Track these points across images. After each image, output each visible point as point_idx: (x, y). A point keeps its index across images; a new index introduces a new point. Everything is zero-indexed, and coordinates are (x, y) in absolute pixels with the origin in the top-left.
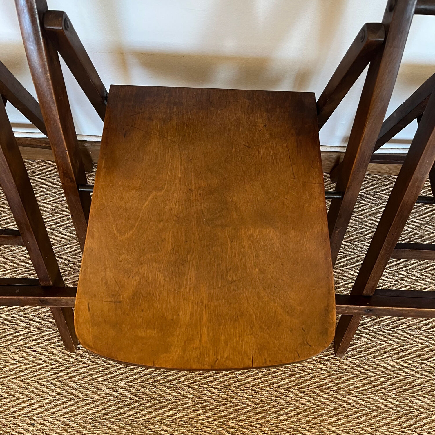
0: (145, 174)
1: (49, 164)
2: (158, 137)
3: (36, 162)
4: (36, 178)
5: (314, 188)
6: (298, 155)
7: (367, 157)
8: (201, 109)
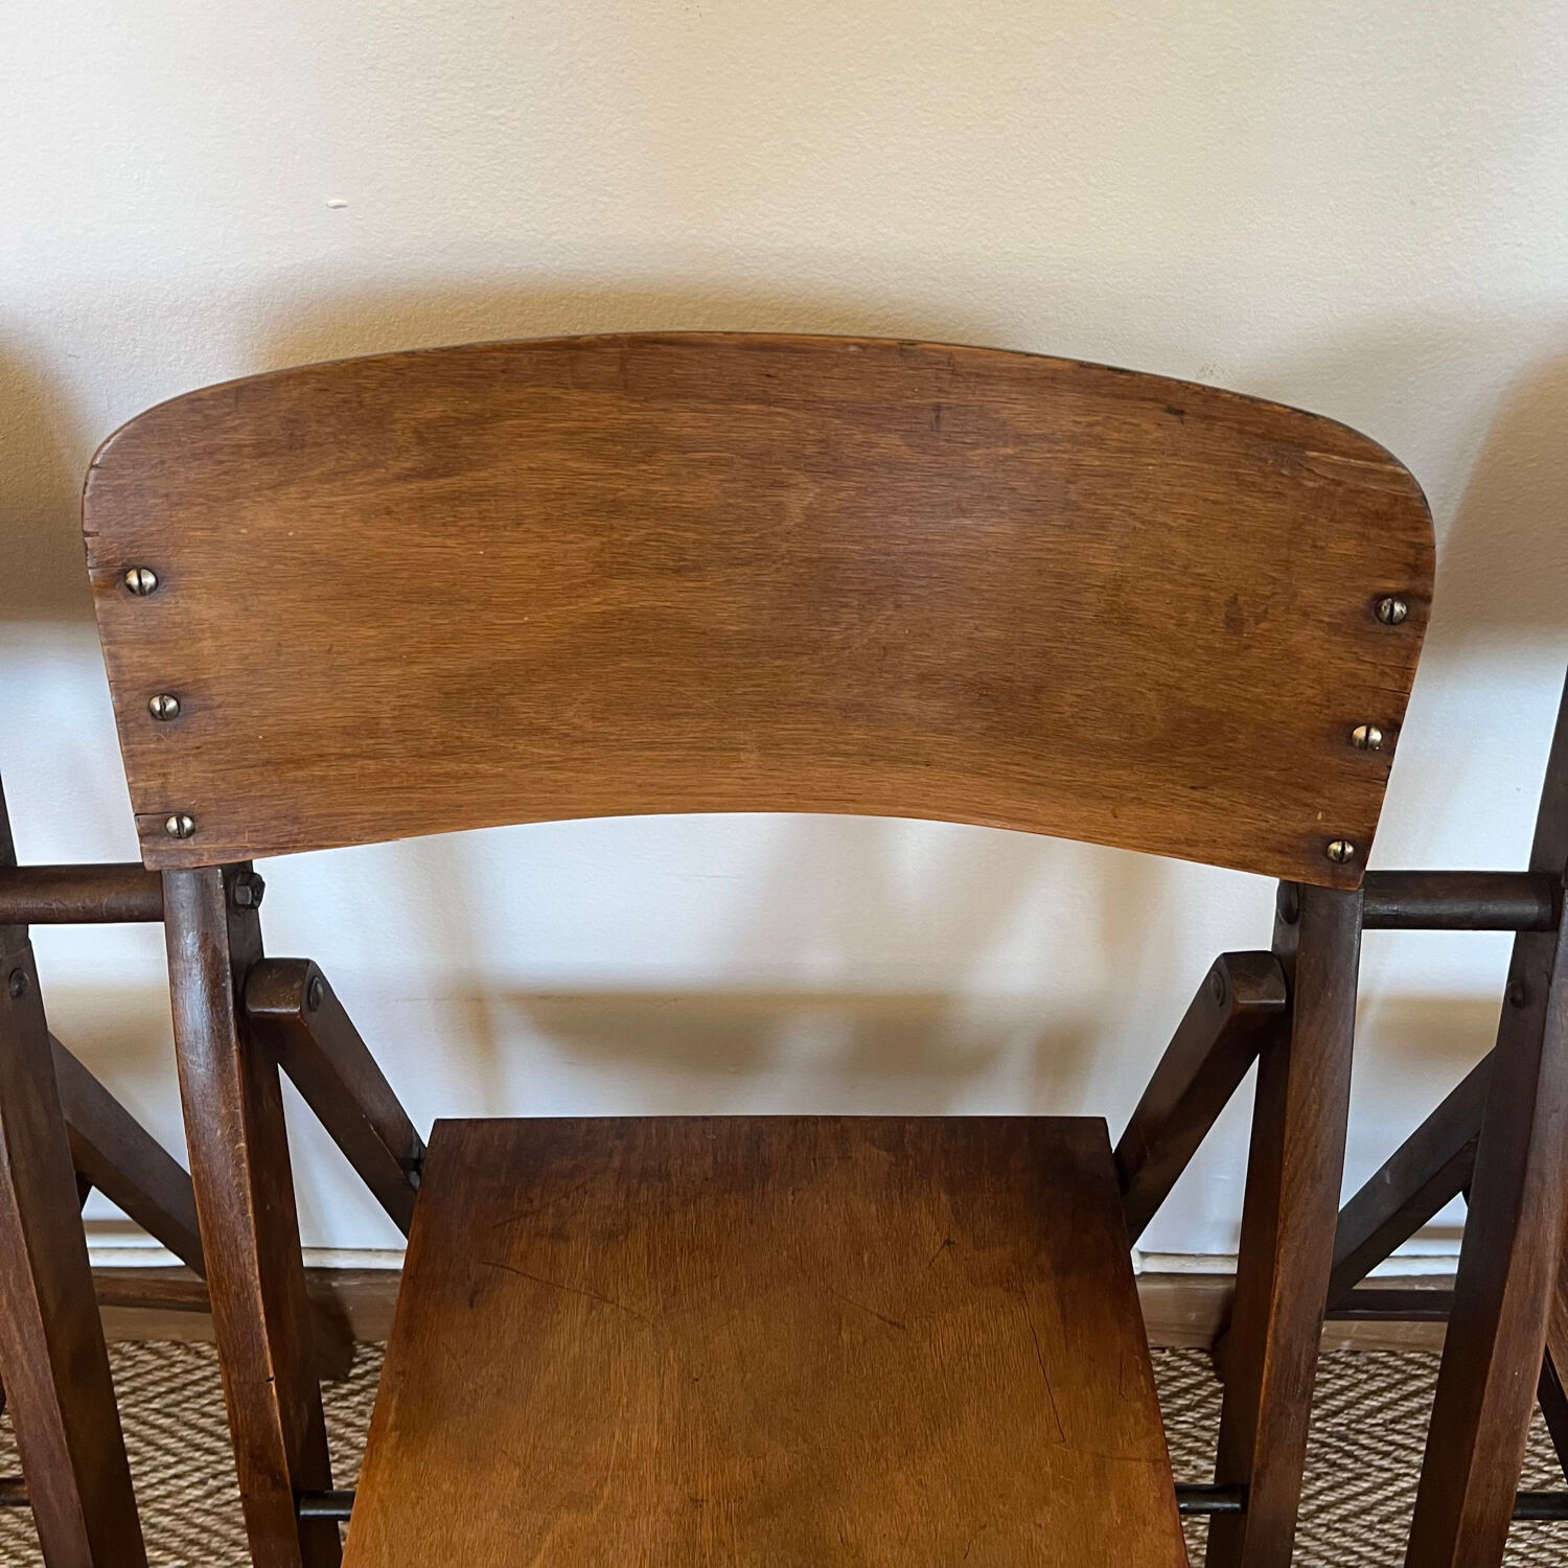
0: (535, 1447)
1: (198, 1354)
2: (585, 1298)
3: (152, 1351)
4: (146, 1413)
5: (1137, 1478)
6: (1067, 1349)
7: (1302, 1364)
8: (730, 1192)
